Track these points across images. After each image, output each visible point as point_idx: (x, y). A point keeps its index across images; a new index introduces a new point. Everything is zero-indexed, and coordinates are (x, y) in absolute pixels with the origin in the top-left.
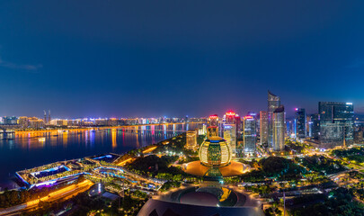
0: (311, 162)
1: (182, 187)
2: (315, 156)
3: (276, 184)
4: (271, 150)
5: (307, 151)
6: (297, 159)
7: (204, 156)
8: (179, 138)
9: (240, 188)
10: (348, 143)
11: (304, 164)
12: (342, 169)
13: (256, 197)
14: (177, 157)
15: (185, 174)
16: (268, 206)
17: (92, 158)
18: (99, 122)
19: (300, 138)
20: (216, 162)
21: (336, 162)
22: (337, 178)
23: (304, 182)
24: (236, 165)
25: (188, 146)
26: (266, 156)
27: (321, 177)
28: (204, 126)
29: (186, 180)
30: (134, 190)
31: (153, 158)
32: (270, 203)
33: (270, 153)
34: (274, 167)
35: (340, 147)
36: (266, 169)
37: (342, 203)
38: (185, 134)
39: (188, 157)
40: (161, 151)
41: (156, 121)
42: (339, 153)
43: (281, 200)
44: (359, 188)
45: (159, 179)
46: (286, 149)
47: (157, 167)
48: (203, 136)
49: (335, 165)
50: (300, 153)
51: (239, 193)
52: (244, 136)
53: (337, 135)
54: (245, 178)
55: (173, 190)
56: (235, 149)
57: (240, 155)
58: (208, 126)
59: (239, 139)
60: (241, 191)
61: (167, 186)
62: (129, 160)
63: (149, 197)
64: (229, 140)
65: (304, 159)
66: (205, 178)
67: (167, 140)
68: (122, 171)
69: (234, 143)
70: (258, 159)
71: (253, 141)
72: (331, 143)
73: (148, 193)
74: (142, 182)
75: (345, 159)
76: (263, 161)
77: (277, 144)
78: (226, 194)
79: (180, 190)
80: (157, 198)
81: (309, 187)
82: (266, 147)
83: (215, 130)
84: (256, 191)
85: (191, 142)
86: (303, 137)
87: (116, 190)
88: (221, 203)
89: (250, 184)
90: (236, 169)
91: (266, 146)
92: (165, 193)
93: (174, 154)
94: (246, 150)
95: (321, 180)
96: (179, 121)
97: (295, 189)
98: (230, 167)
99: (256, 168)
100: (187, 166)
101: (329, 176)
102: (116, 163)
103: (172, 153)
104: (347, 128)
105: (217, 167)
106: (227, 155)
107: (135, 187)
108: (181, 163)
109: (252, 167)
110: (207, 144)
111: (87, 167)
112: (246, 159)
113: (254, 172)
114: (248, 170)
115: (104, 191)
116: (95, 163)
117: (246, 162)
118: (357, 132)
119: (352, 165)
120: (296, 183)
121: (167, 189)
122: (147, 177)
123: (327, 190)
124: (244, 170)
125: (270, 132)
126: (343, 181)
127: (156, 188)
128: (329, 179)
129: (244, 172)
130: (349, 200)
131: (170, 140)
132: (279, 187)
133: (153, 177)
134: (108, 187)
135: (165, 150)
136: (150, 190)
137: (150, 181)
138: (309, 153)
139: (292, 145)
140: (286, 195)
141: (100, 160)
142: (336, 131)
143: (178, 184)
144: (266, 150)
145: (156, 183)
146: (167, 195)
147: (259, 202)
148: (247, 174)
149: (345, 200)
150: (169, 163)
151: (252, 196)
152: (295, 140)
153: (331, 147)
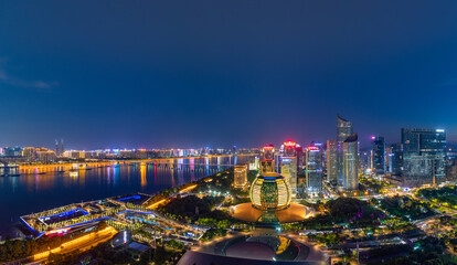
0: (392, 205)
1: (228, 236)
2: (397, 197)
3: (347, 232)
4: (341, 189)
5: (386, 190)
6: (374, 200)
7: (256, 197)
8: (225, 174)
9: (302, 237)
10: (439, 181)
11: (383, 207)
12: (430, 214)
13: (323, 249)
14: (222, 198)
15: (232, 220)
16: (337, 260)
17: (116, 199)
18: (124, 154)
19: (378, 174)
20: (271, 205)
21: (424, 205)
22: (424, 225)
23: (383, 229)
24: (296, 208)
25: (236, 185)
26: (334, 197)
27: (404, 223)
28: (257, 159)
29: (234, 227)
30: (168, 239)
31: (192, 200)
32: (340, 256)
33: (339, 193)
34: (344, 211)
35: (429, 186)
36: (334, 214)
37: (432, 257)
38: (232, 169)
39: (236, 198)
40: (203, 191)
41: (195, 152)
42: (428, 194)
43: (354, 252)
44: (453, 237)
45: (199, 226)
46: (360, 188)
47: (197, 211)
48: (255, 172)
49: (422, 208)
50: (377, 193)
51: (300, 244)
52: (307, 171)
53: (425, 171)
54: (307, 224)
55: (218, 239)
56: (295, 188)
57: (302, 195)
58: (261, 159)
59: (300, 175)
60: (303, 241)
61: (209, 235)
62: (162, 202)
63: (187, 248)
64: (287, 177)
65: (383, 201)
66: (258, 225)
67: (210, 177)
68: (153, 216)
69: (294, 180)
70: (325, 200)
71: (318, 179)
72: (417, 180)
73: (186, 243)
74: (178, 229)
75: (435, 200)
76: (331, 203)
77: (349, 181)
78: (284, 245)
79: (226, 240)
80: (196, 249)
81: (389, 236)
83: (270, 164)
84: (322, 240)
85: (240, 180)
86: (382, 173)
87: (146, 239)
88: (277, 256)
89: (314, 233)
90: (297, 213)
91: (335, 184)
92: (208, 243)
93: (219, 194)
94: (310, 189)
95: (404, 227)
96: (224, 153)
97: (372, 238)
98: (289, 211)
99: (323, 211)
100: (235, 209)
101: (414, 222)
102: (146, 205)
103: (216, 194)
104: (437, 161)
105: (274, 210)
106: (286, 196)
107: (170, 236)
108: (228, 205)
109: (317, 210)
110: (261, 182)
111: (109, 210)
112: (310, 201)
113: (319, 217)
114: (312, 214)
115: (131, 240)
116: (119, 206)
117: (309, 205)
118: (450, 167)
119: (444, 208)
120: (373, 230)
121: (210, 238)
122: (185, 223)
123: (412, 240)
124: (307, 215)
125: (340, 166)
126: (432, 228)
127: (196, 235)
128: (415, 226)
129: (307, 217)
130: (440, 251)
131: (214, 177)
132: (351, 236)
133: (192, 224)
134: (136, 236)
135: (208, 189)
136: (188, 240)
137: (189, 228)
138: (390, 193)
139: (368, 183)
140: (360, 247)
141: (126, 202)
142: (423, 165)
143: (224, 232)
144: (334, 189)
145: (196, 231)
146: (210, 246)
147: (326, 254)
148: (311, 220)
149: (435, 253)
150: (212, 205)
151: (317, 247)
152: (371, 177)
153: (417, 185)
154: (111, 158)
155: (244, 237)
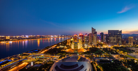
1: (66, 57)
2: (107, 48)
3: (94, 55)
4: (93, 45)
5: (104, 46)
6: (101, 48)
7: (73, 47)
8: (65, 42)
9: (84, 56)
10: (119, 45)
11: (103, 50)
12: (117, 53)
13: (88, 59)
14: (64, 48)
15: (67, 53)
16: (92, 62)
19: (102, 42)
21: (115, 51)
22: (115, 56)
23: (103, 55)
24: (82, 49)
25: (67, 44)
26: (91, 47)
27: (109, 55)
28: (73, 38)
29: (67, 54)
30: (48, 61)
31: (55, 49)
32: (92, 61)
33: (92, 46)
34: (93, 50)
35: (116, 46)
37: (117, 65)
38: (66, 40)
39: (67, 47)
40: (58, 46)
41: (56, 36)
42: (116, 48)
43: (96, 60)
44: (124, 61)
45: (58, 55)
46: (97, 45)
47: (57, 52)
48: (72, 41)
49: (114, 52)
50: (102, 46)
51: (83, 58)
52: (85, 41)
54: (85, 53)
56: (82, 45)
57: (83, 46)
58: (74, 38)
59: (83, 42)
60: (84, 57)
61: (60, 57)
62: (46, 51)
63: (55, 62)
65: (103, 49)
66: (73, 53)
67: (60, 43)
68: (43, 55)
69: (82, 43)
71: (87, 43)
72: (112, 44)
74: (51, 57)
76: (90, 48)
77: (95, 43)
78: (79, 58)
79: (65, 58)
80: (57, 62)
82: (91, 44)
83: (76, 39)
84: (88, 57)
85: (69, 43)
86: (103, 42)
88: (78, 61)
89: (86, 55)
90: (82, 50)
92: (60, 59)
93: (63, 47)
94: (85, 45)
95: (109, 56)
96: (64, 36)
97: (100, 57)
98: (80, 50)
99: (88, 50)
100: (67, 50)
101: (112, 55)
102: (40, 52)
103: (62, 47)
104: (119, 39)
105: (77, 50)
106: (80, 46)
107: (49, 60)
108: (65, 49)
109: (87, 50)
110: (74, 43)
111: (24, 57)
112: (85, 48)
113: (87, 51)
115: (34, 64)
116: (29, 54)
117: (85, 49)
118: (123, 41)
119: (121, 52)
120: (101, 56)
121: (61, 58)
122: (54, 55)
123: (111, 59)
125: (92, 40)
126: (117, 58)
127: (57, 58)
128: (112, 56)
129: (85, 51)
130: (120, 65)
131: (62, 42)
132: (95, 56)
133: (56, 55)
134: (37, 62)
135: (60, 46)
136: (55, 60)
137: (55, 56)
138: (105, 46)
139: (99, 44)
140: (98, 59)
141: (32, 53)
142: (114, 40)
143: (64, 56)
144: (91, 45)
145: (57, 57)
146: (61, 60)
147: (89, 60)
148: (86, 52)
149: (118, 64)
150: (61, 50)
151: (87, 59)
152: (100, 42)
153: (113, 45)
154: (24, 39)
155: (70, 57)
